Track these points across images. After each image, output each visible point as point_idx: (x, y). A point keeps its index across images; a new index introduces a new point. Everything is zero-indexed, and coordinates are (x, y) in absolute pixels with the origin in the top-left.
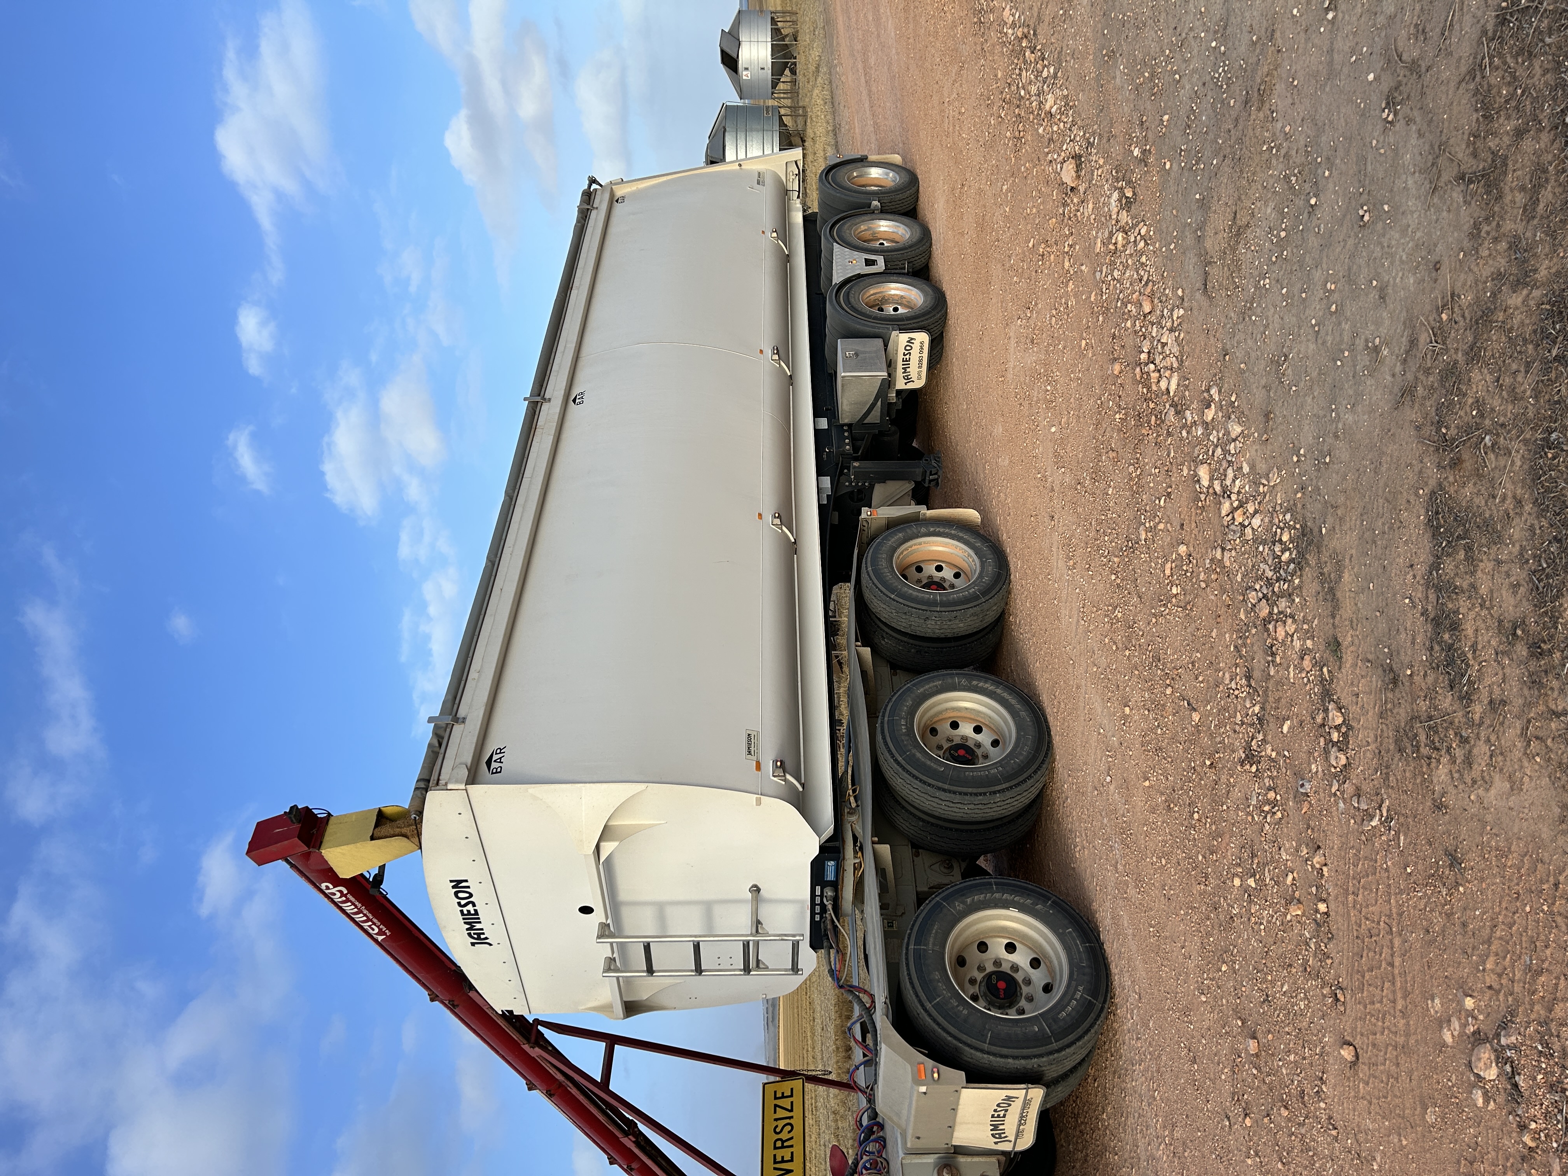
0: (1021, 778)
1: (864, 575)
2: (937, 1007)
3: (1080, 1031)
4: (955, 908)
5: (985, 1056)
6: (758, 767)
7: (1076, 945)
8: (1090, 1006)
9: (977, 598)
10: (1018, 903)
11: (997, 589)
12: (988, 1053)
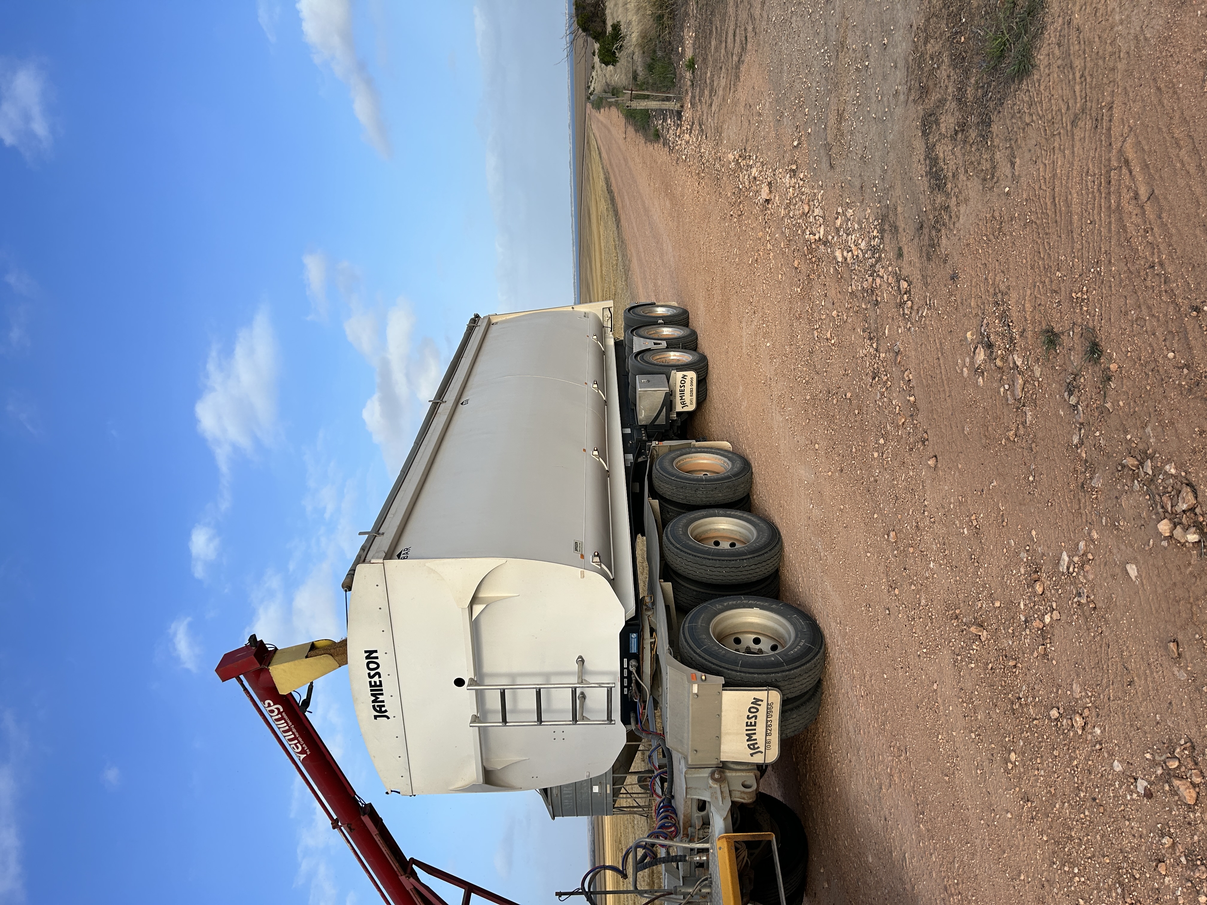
0: (760, 553)
1: (654, 471)
2: (705, 651)
3: (804, 661)
4: (716, 607)
5: (738, 674)
6: (582, 556)
7: (800, 622)
8: (809, 650)
9: (730, 477)
10: (760, 605)
11: (743, 474)
12: (740, 672)
